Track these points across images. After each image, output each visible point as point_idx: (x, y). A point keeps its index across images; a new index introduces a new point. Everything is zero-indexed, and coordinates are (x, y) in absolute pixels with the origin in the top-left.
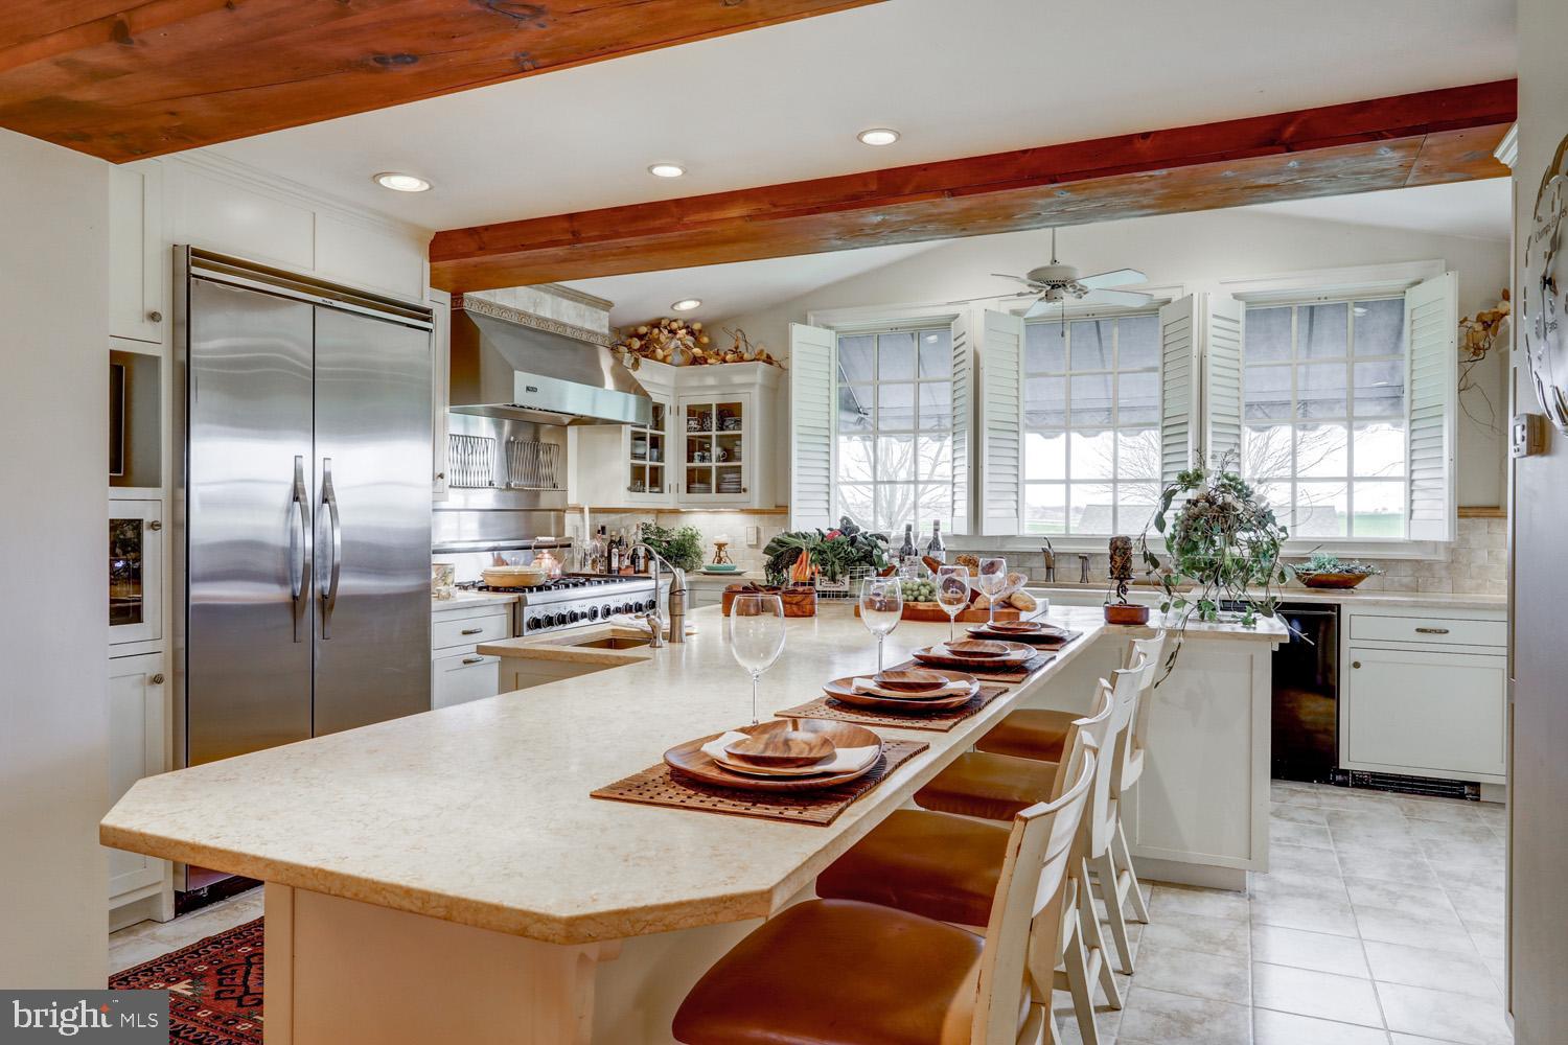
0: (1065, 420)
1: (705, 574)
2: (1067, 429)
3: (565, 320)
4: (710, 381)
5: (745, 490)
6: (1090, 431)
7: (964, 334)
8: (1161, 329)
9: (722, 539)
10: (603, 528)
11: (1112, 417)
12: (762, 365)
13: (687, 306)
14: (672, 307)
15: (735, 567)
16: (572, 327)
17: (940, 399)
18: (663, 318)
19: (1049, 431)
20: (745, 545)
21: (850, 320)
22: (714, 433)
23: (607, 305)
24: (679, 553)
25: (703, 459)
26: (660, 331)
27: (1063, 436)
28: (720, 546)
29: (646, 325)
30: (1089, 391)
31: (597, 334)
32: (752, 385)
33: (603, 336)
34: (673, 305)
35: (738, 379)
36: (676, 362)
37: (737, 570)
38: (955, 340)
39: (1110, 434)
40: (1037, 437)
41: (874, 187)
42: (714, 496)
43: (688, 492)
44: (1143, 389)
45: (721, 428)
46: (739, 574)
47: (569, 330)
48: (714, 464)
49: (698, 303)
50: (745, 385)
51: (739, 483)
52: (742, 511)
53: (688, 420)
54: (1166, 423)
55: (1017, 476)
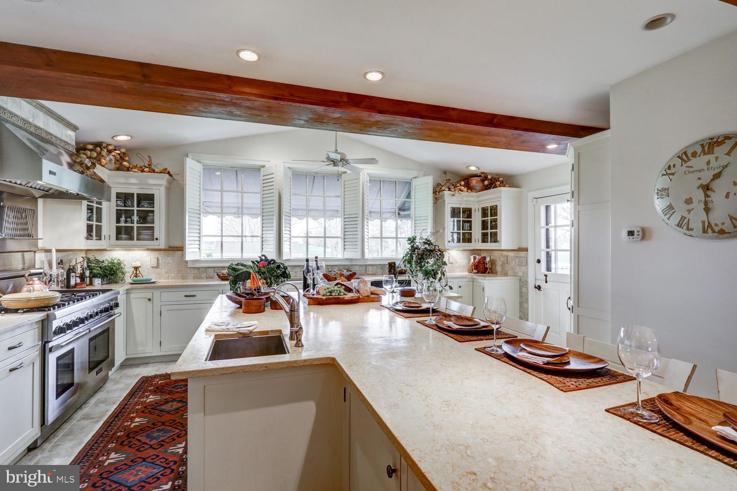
0: (307, 212)
1: (132, 284)
2: (307, 216)
3: (51, 131)
4: (134, 181)
5: (157, 239)
6: (315, 218)
7: (273, 174)
8: (343, 182)
9: (138, 264)
10: (61, 261)
11: (326, 213)
12: (167, 176)
13: (122, 138)
14: (113, 137)
15: (151, 279)
16: (56, 137)
17: (254, 200)
18: (104, 142)
19: (300, 217)
20: (149, 267)
21: (211, 161)
22: (135, 208)
23: (75, 128)
24: (111, 273)
25: (126, 222)
26: (101, 149)
27: (306, 219)
28: (136, 268)
29: (91, 144)
30: (316, 202)
31: (69, 144)
32: (160, 185)
33: (73, 146)
34: (115, 136)
35: (151, 181)
36: (109, 168)
37: (152, 281)
38: (263, 176)
39: (323, 219)
40: (296, 219)
42: (135, 242)
43: (117, 239)
44: (336, 203)
45: (138, 206)
46: (154, 283)
47: (54, 138)
48: (135, 225)
49: (130, 138)
50: (156, 185)
51: (153, 235)
52: (148, 249)
53: (117, 201)
54: (345, 217)
55: (290, 235)
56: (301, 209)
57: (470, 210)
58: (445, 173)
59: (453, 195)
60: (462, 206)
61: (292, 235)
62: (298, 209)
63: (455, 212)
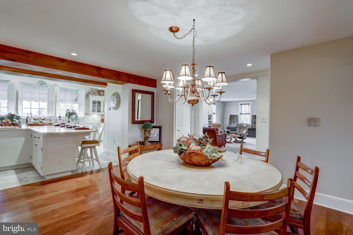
0: (30, 99)
6: (35, 101)
7: (14, 84)
8: (48, 89)
38: (9, 85)
39: (38, 102)
41: (39, 73)
54: (49, 102)
55: (22, 107)
56: (29, 98)
57: (100, 102)
58: (92, 89)
59: (93, 97)
60: (97, 100)
61: (23, 107)
62: (27, 98)
63: (94, 102)
